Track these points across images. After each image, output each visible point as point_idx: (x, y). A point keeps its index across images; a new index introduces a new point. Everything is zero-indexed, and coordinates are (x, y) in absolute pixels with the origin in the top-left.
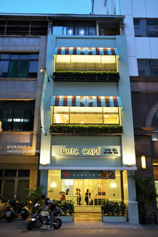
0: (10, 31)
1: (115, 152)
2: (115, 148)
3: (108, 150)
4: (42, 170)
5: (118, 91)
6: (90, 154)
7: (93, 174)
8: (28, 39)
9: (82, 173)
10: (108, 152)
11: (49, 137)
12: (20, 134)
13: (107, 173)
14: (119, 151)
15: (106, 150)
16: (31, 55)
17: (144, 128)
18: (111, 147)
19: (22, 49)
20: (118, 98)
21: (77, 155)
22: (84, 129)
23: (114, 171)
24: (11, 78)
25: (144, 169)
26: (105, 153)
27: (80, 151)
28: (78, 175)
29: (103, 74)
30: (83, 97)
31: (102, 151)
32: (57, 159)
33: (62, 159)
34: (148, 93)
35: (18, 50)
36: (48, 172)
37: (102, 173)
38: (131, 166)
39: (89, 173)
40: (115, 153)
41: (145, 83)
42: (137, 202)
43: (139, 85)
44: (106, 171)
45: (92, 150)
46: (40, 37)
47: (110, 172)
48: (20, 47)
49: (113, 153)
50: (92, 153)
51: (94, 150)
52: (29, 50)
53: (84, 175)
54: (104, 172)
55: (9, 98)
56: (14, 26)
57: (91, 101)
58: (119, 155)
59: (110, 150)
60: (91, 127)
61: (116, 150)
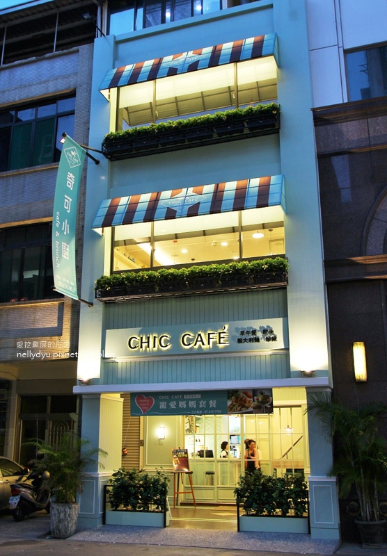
0: (30, 50)
1: (268, 335)
2: (268, 327)
3: (248, 332)
4: (84, 394)
5: (279, 160)
6: (200, 346)
7: (211, 402)
8: (51, 61)
9: (183, 399)
10: (250, 337)
11: (99, 307)
12: (36, 306)
13: (250, 397)
14: (278, 332)
15: (242, 333)
16: (60, 102)
17: (359, 259)
18: (257, 324)
19: (37, 92)
20: (273, 179)
21: (168, 350)
22: (179, 278)
23: (270, 390)
24: (15, 171)
25: (360, 383)
26: (240, 341)
27: (174, 340)
28: (173, 405)
29: (231, 117)
30: (179, 190)
31: (231, 338)
32: (120, 365)
33: (133, 364)
34: (374, 148)
35: (30, 95)
36: (99, 399)
37: (237, 398)
38: (312, 375)
39: (200, 400)
40: (268, 339)
41: (361, 121)
42: (334, 479)
43: (344, 129)
44: (245, 391)
45: (205, 334)
46: (78, 51)
47: (259, 394)
48: (33, 89)
49: (262, 341)
50: (203, 344)
51: (209, 334)
52: (54, 89)
53: (187, 404)
54: (242, 395)
55: (11, 222)
56: (30, 36)
57: (197, 199)
58: (280, 344)
59: (254, 332)
60: (196, 273)
61: (272, 332)
